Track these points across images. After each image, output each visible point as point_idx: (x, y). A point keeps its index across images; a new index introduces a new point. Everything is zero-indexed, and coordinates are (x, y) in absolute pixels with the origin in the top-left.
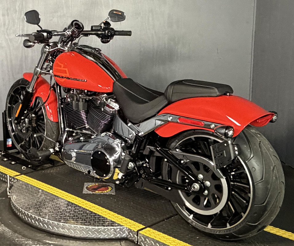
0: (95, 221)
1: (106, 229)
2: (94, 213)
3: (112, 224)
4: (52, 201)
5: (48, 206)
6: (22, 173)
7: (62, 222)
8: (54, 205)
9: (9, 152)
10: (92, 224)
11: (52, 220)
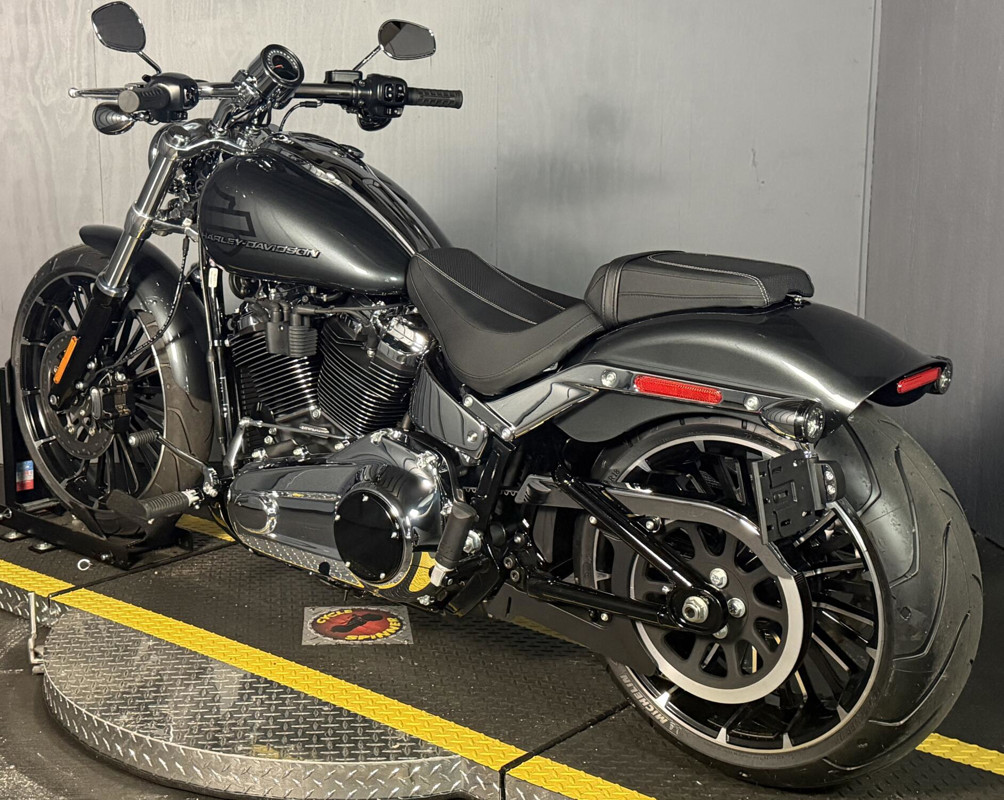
0: (355, 742)
1: (394, 766)
2: (349, 711)
3: (415, 747)
4: (198, 678)
5: (185, 697)
6: (80, 582)
7: (241, 753)
8: (204, 693)
9: (25, 508)
10: (345, 752)
11: (202, 747)
